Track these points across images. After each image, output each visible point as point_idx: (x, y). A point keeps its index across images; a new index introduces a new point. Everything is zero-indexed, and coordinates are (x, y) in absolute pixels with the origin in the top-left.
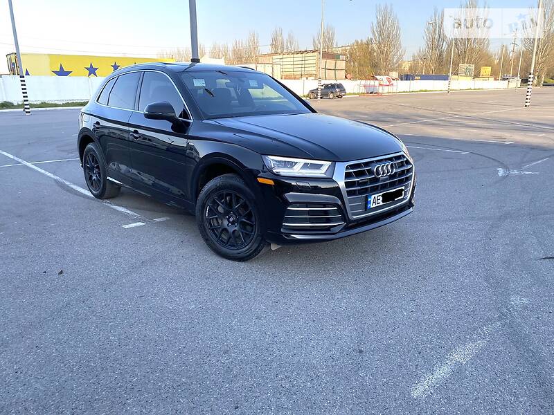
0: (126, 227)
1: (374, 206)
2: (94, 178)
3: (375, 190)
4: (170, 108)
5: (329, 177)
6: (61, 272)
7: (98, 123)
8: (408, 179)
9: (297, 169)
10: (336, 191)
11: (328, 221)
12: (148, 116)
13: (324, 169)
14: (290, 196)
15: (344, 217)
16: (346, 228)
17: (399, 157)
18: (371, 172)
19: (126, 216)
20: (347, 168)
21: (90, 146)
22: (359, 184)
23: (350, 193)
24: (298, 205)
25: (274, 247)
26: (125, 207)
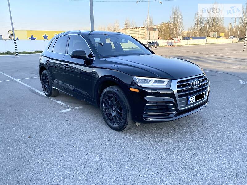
0: (62, 111)
1: (191, 102)
2: (46, 87)
3: (191, 94)
4: (83, 52)
5: (169, 88)
6: (30, 137)
7: (48, 60)
8: (206, 88)
9: (151, 83)
10: (172, 95)
11: (168, 111)
12: (72, 57)
13: (165, 83)
14: (147, 98)
15: (177, 109)
16: (177, 115)
17: (202, 77)
18: (189, 85)
19: (61, 106)
20: (178, 83)
21: (44, 72)
22: (184, 91)
23: (180, 96)
24: (152, 103)
25: (138, 124)
26: (61, 101)
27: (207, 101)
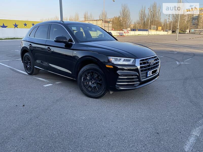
0: (45, 86)
1: (149, 75)
2: (28, 66)
3: (149, 69)
5: (134, 64)
6: (24, 106)
7: (31, 45)
8: (158, 65)
10: (137, 70)
11: (133, 82)
12: (56, 41)
13: (131, 61)
14: (118, 72)
15: (139, 81)
16: (140, 84)
17: (155, 57)
18: (148, 63)
19: (44, 82)
20: (140, 61)
21: (26, 54)
22: (145, 67)
23: (142, 71)
24: (123, 76)
25: (111, 93)
26: (42, 78)
27: (158, 75)
